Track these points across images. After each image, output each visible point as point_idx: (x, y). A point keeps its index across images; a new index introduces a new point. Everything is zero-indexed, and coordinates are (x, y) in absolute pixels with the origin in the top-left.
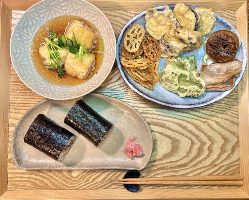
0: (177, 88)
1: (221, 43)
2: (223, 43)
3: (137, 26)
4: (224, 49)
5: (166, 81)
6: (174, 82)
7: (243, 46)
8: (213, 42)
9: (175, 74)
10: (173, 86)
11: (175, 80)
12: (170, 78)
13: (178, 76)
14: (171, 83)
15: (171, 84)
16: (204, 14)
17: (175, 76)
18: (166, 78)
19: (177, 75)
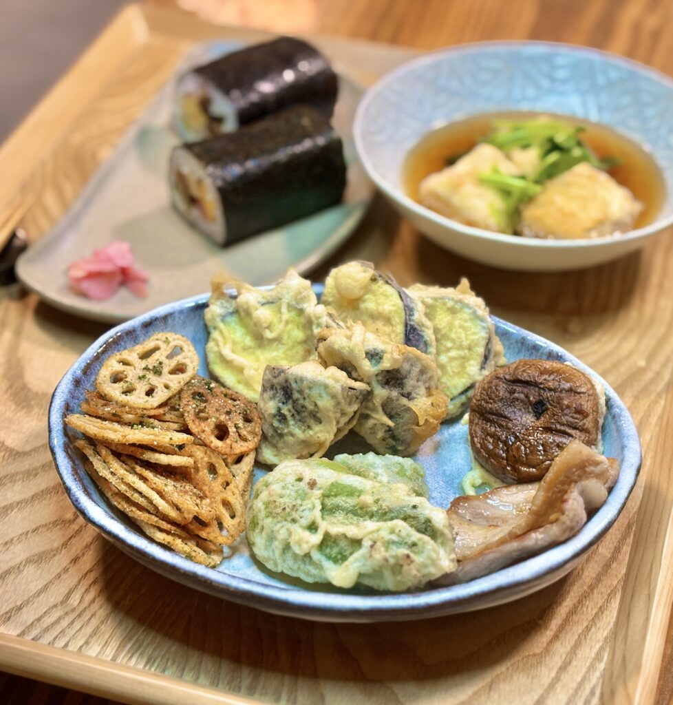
0: (316, 538)
1: (522, 396)
2: (527, 396)
3: (167, 338)
4: (538, 419)
5: (269, 515)
6: (304, 510)
7: (617, 410)
8: (490, 399)
9: (309, 483)
10: (300, 531)
11: (307, 504)
12: (287, 501)
13: (320, 489)
14: (289, 519)
15: (289, 525)
16: (440, 301)
17: (309, 491)
18: (267, 504)
19: (318, 485)
